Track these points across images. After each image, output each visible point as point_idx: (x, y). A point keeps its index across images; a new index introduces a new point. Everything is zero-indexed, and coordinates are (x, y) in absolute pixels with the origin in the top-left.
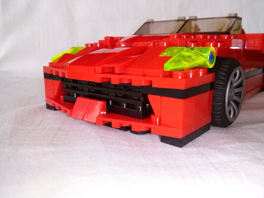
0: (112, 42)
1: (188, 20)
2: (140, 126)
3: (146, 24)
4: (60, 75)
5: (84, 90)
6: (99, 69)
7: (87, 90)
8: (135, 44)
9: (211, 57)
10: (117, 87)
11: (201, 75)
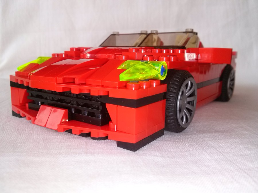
0: (78, 53)
1: (149, 34)
2: (98, 133)
3: (111, 36)
4: (25, 84)
5: (48, 98)
6: (60, 79)
7: (51, 98)
8: (99, 56)
9: (163, 70)
10: (79, 96)
11: (155, 86)
